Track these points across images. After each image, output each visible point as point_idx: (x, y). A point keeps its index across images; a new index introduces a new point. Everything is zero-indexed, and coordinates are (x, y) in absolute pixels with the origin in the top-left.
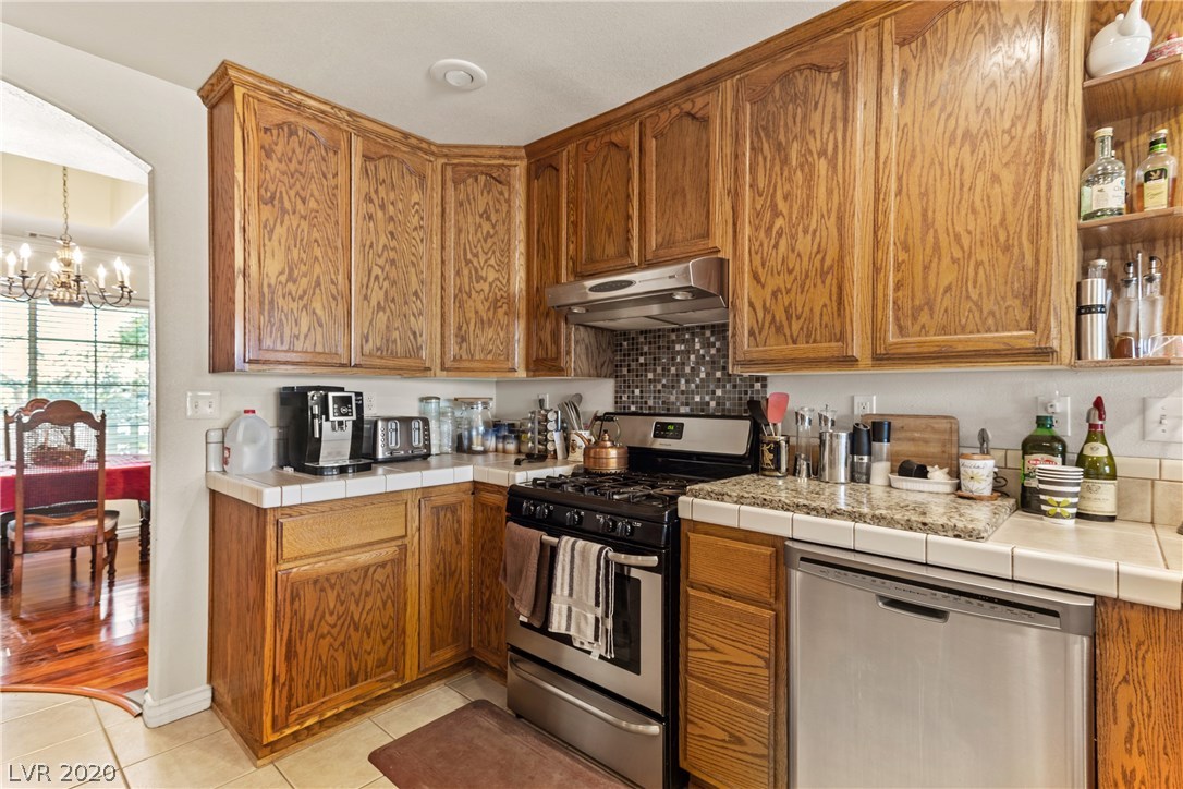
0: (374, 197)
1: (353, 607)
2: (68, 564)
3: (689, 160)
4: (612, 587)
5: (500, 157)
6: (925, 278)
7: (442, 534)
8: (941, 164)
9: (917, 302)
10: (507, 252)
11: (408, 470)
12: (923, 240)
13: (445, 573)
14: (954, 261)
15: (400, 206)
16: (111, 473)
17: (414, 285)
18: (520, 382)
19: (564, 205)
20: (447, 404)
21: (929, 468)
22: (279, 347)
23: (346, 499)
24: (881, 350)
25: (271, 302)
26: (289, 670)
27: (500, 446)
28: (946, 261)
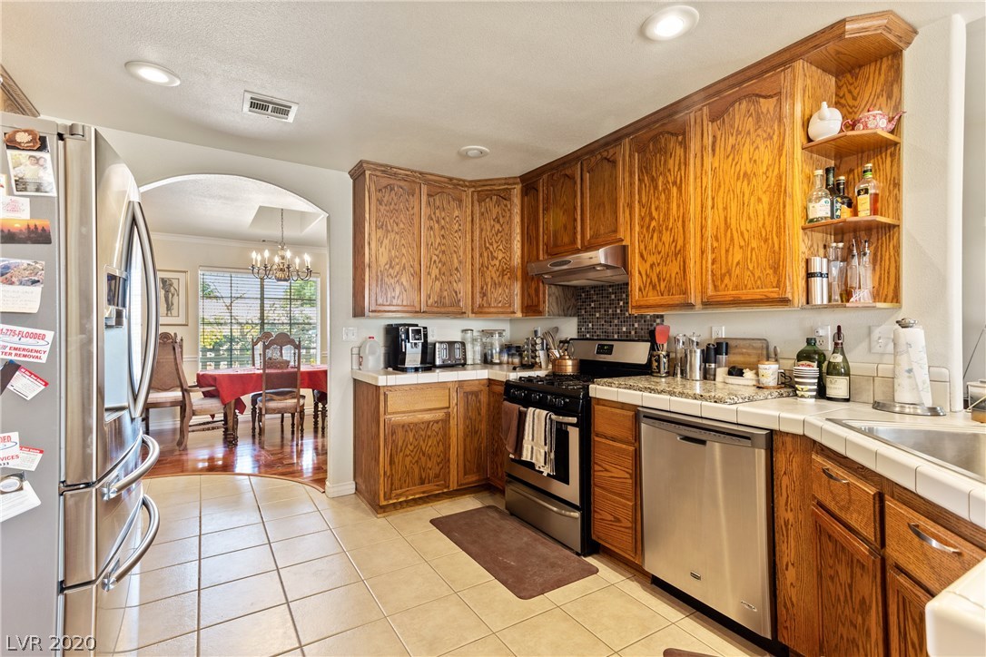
0: (433, 216)
1: (421, 443)
2: (280, 426)
3: (607, 186)
4: (554, 435)
5: (505, 184)
6: (727, 258)
7: (470, 408)
8: (733, 191)
9: (723, 271)
10: (509, 240)
11: (452, 371)
12: (725, 235)
13: (471, 432)
14: (741, 247)
15: (447, 219)
16: (303, 373)
17: (456, 263)
18: (518, 319)
19: (541, 211)
20: (478, 334)
21: (744, 371)
22: (385, 303)
23: (417, 384)
24: (705, 300)
25: (382, 280)
26: (391, 470)
27: (510, 360)
28: (737, 247)
